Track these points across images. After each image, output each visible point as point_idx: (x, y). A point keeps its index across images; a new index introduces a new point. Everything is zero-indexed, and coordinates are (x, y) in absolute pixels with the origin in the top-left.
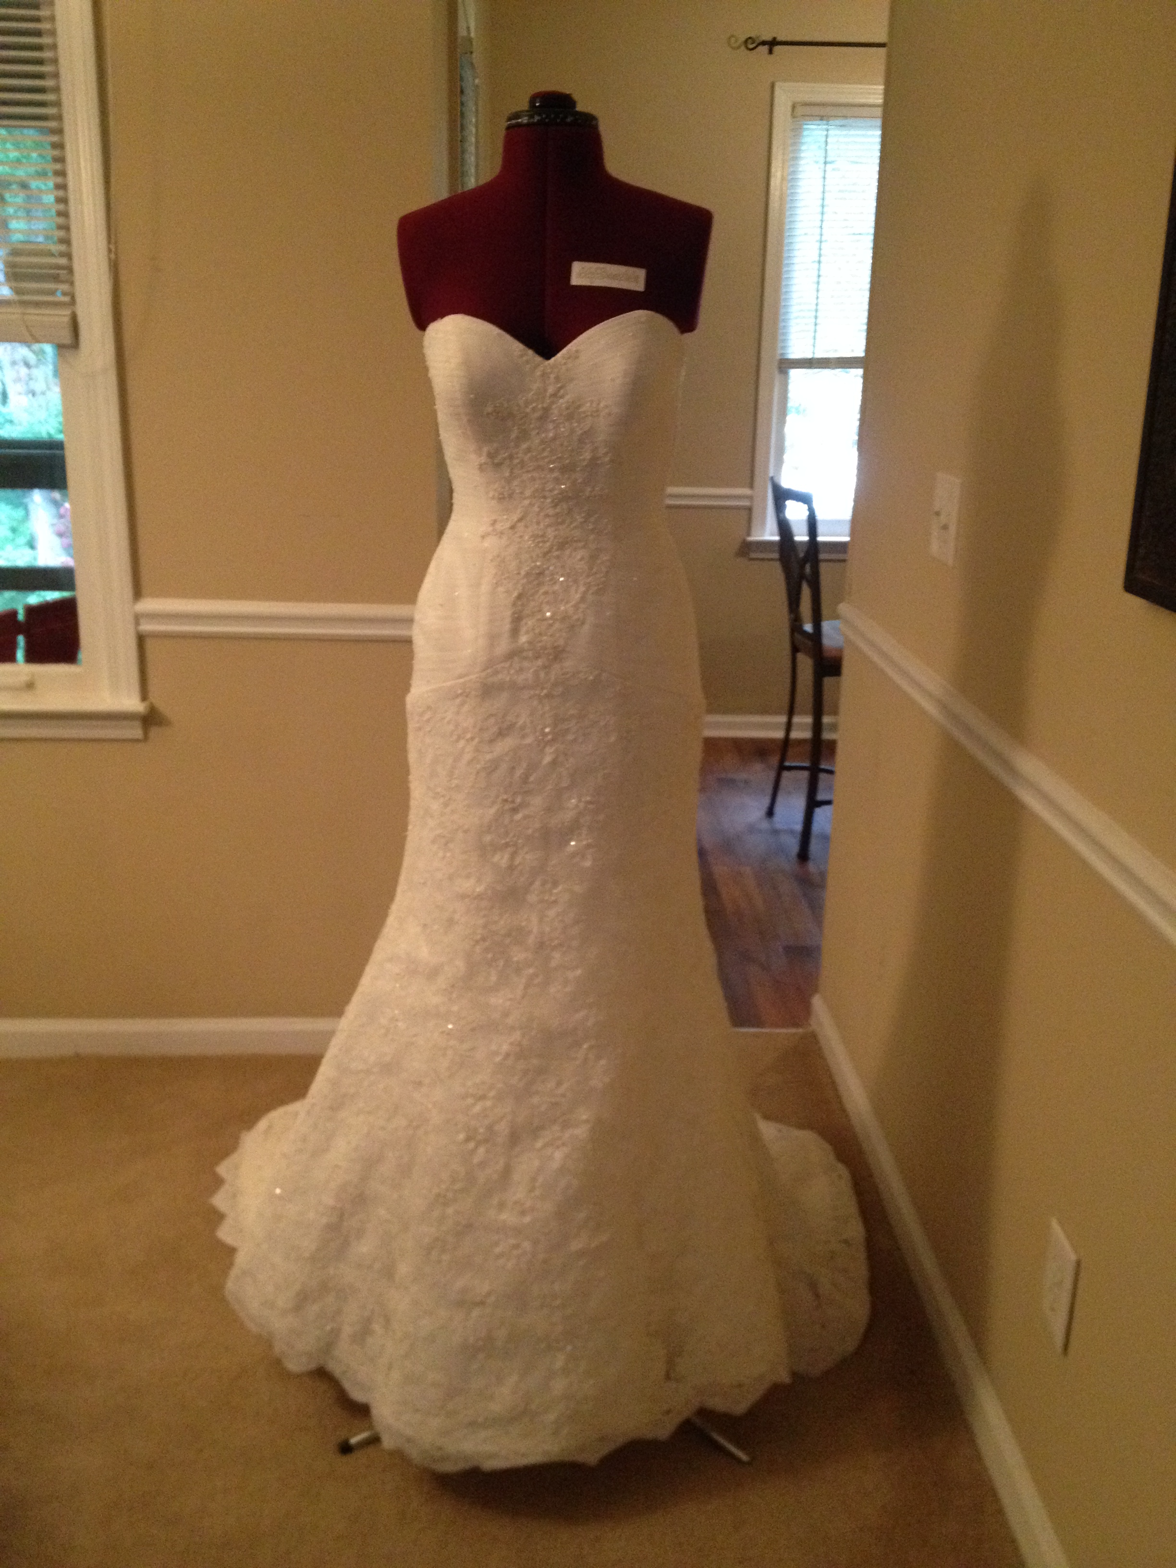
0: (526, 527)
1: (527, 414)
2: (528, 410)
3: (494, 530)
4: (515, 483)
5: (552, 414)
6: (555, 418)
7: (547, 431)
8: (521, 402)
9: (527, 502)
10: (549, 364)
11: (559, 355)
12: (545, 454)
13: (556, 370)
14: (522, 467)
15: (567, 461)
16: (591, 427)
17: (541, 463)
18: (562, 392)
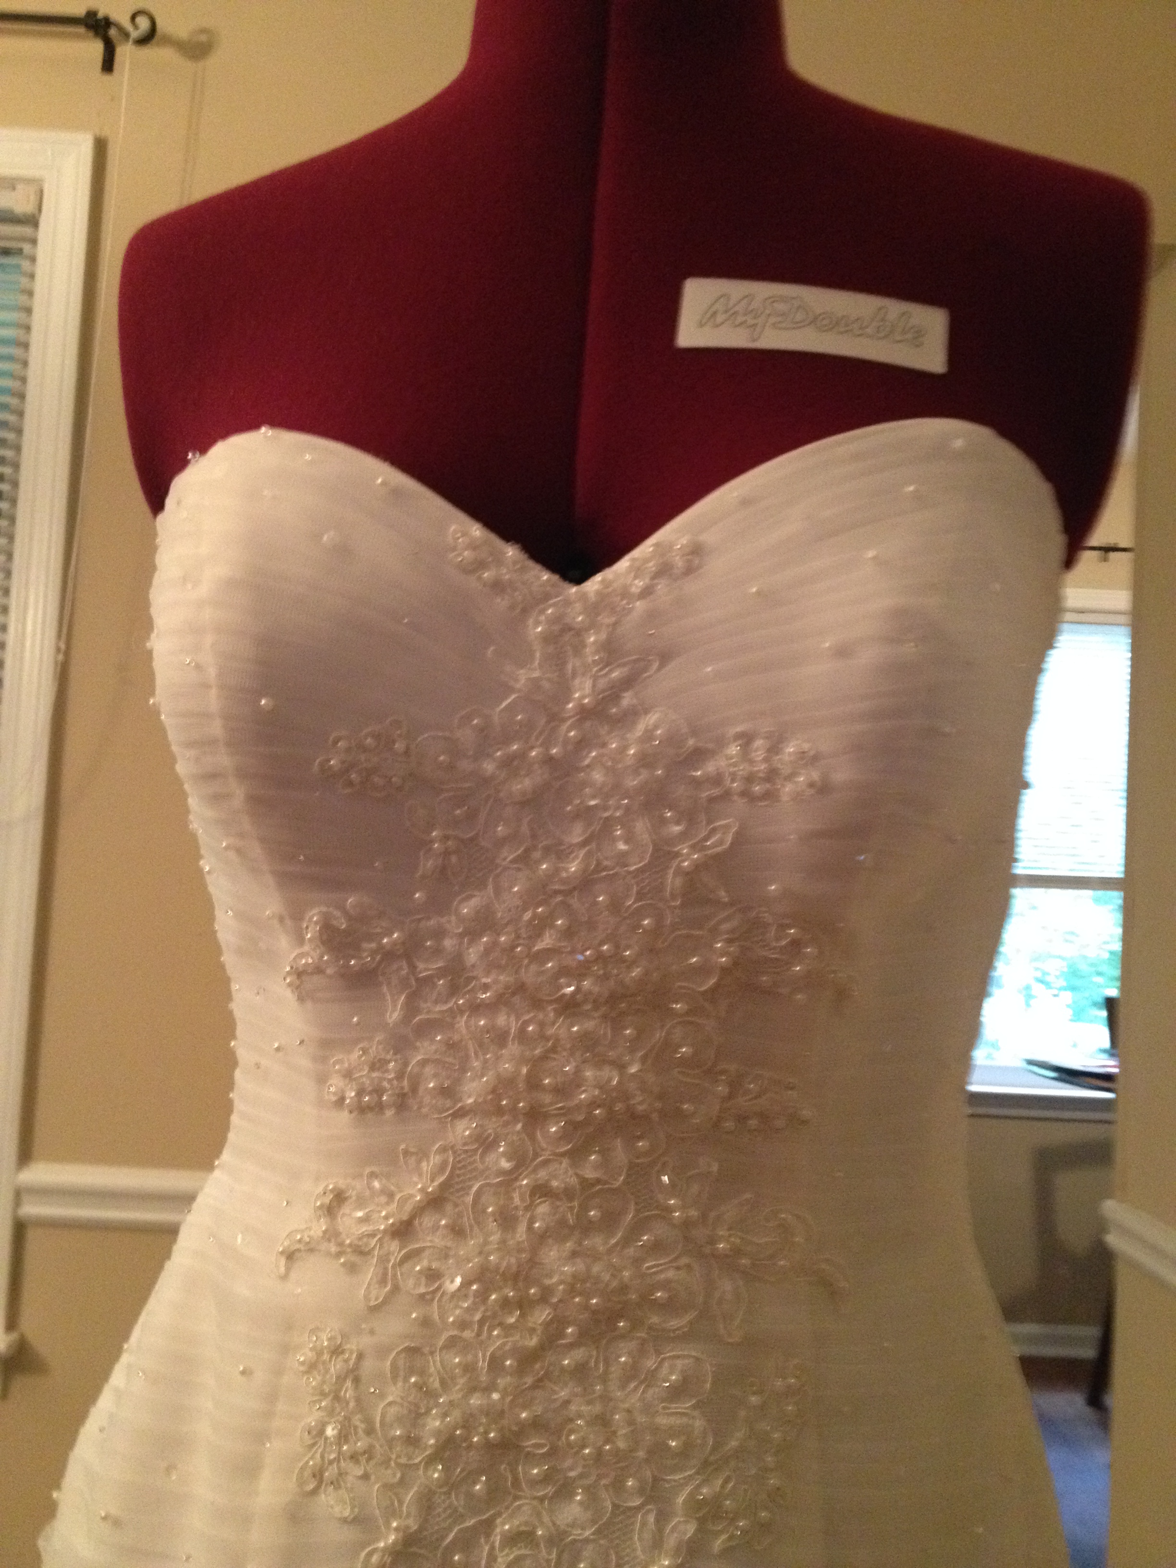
0: (457, 1231)
1: (486, 781)
2: (489, 767)
3: (331, 1235)
4: (425, 1049)
5: (584, 784)
6: (593, 803)
7: (559, 852)
8: (466, 736)
9: (464, 1129)
10: (583, 597)
11: (623, 564)
12: (547, 941)
13: (606, 619)
14: (454, 990)
15: (636, 972)
16: (740, 839)
17: (530, 975)
18: (627, 699)
